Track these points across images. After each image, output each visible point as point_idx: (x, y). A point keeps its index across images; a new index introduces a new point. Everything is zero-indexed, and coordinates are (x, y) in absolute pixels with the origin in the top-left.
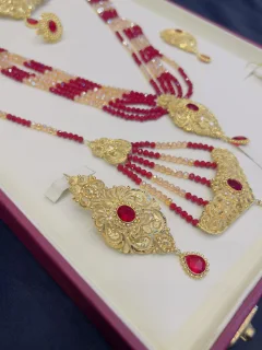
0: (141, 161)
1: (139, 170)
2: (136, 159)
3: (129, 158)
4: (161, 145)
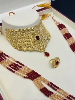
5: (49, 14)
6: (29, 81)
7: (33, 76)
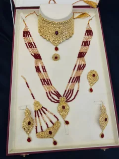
0: (40, 112)
1: (38, 114)
2: (40, 111)
3: (39, 110)
4: (49, 112)
5: (89, 14)
6: (33, 58)
7: (37, 57)
